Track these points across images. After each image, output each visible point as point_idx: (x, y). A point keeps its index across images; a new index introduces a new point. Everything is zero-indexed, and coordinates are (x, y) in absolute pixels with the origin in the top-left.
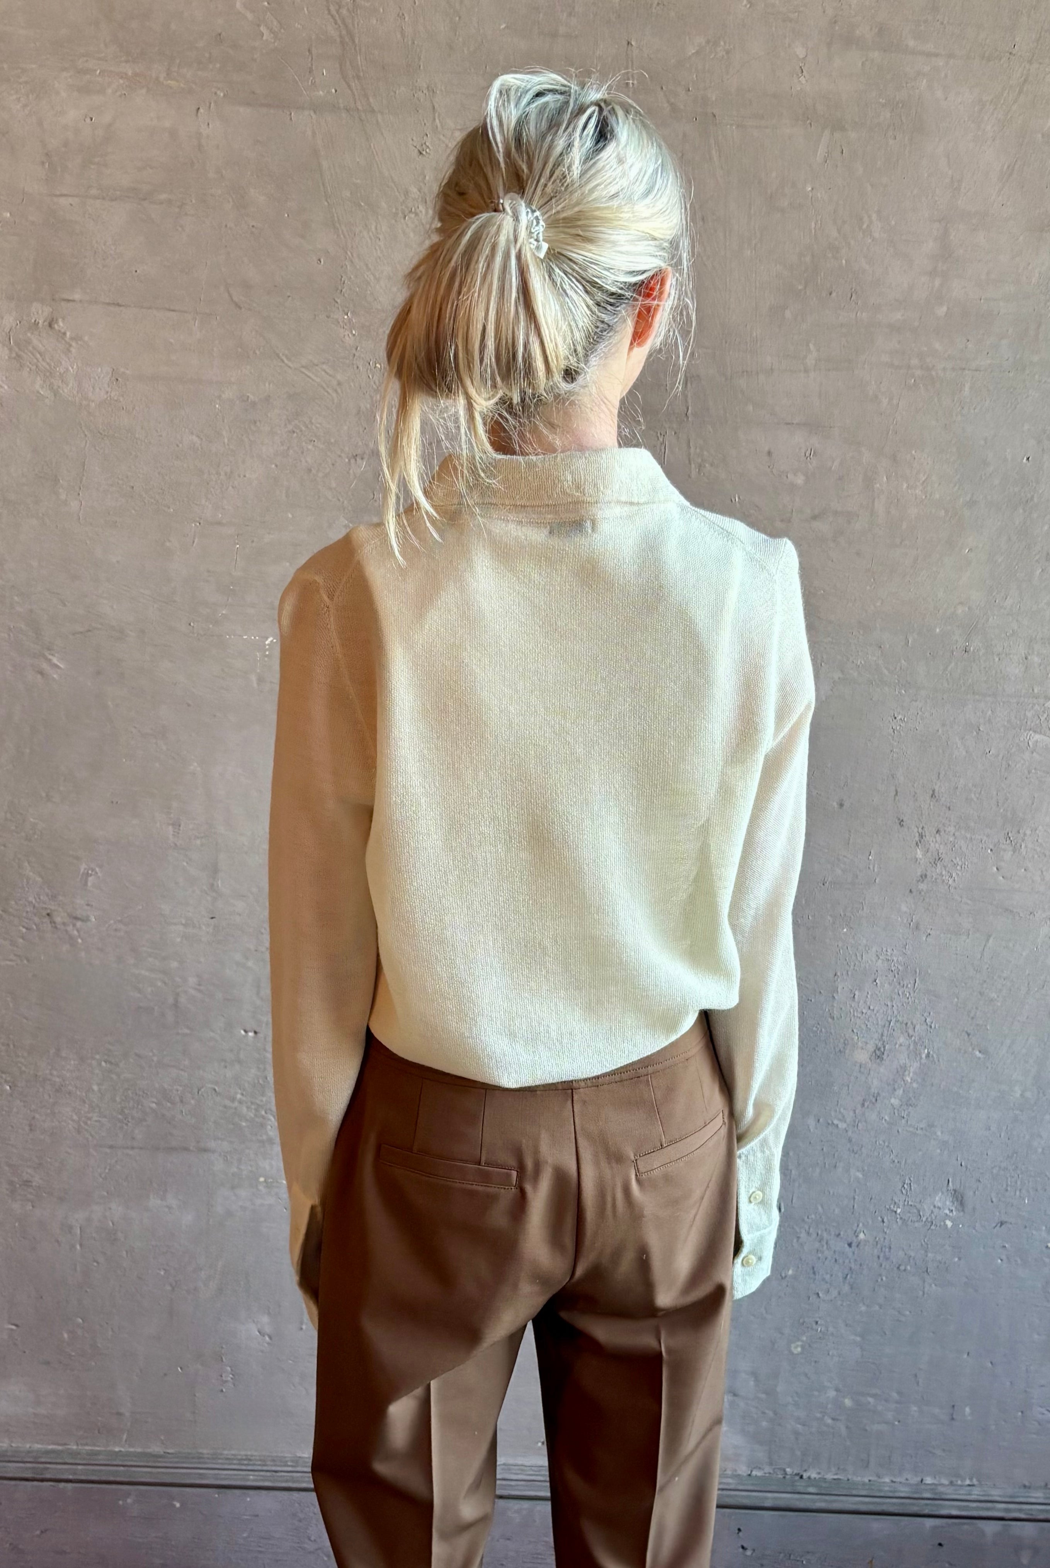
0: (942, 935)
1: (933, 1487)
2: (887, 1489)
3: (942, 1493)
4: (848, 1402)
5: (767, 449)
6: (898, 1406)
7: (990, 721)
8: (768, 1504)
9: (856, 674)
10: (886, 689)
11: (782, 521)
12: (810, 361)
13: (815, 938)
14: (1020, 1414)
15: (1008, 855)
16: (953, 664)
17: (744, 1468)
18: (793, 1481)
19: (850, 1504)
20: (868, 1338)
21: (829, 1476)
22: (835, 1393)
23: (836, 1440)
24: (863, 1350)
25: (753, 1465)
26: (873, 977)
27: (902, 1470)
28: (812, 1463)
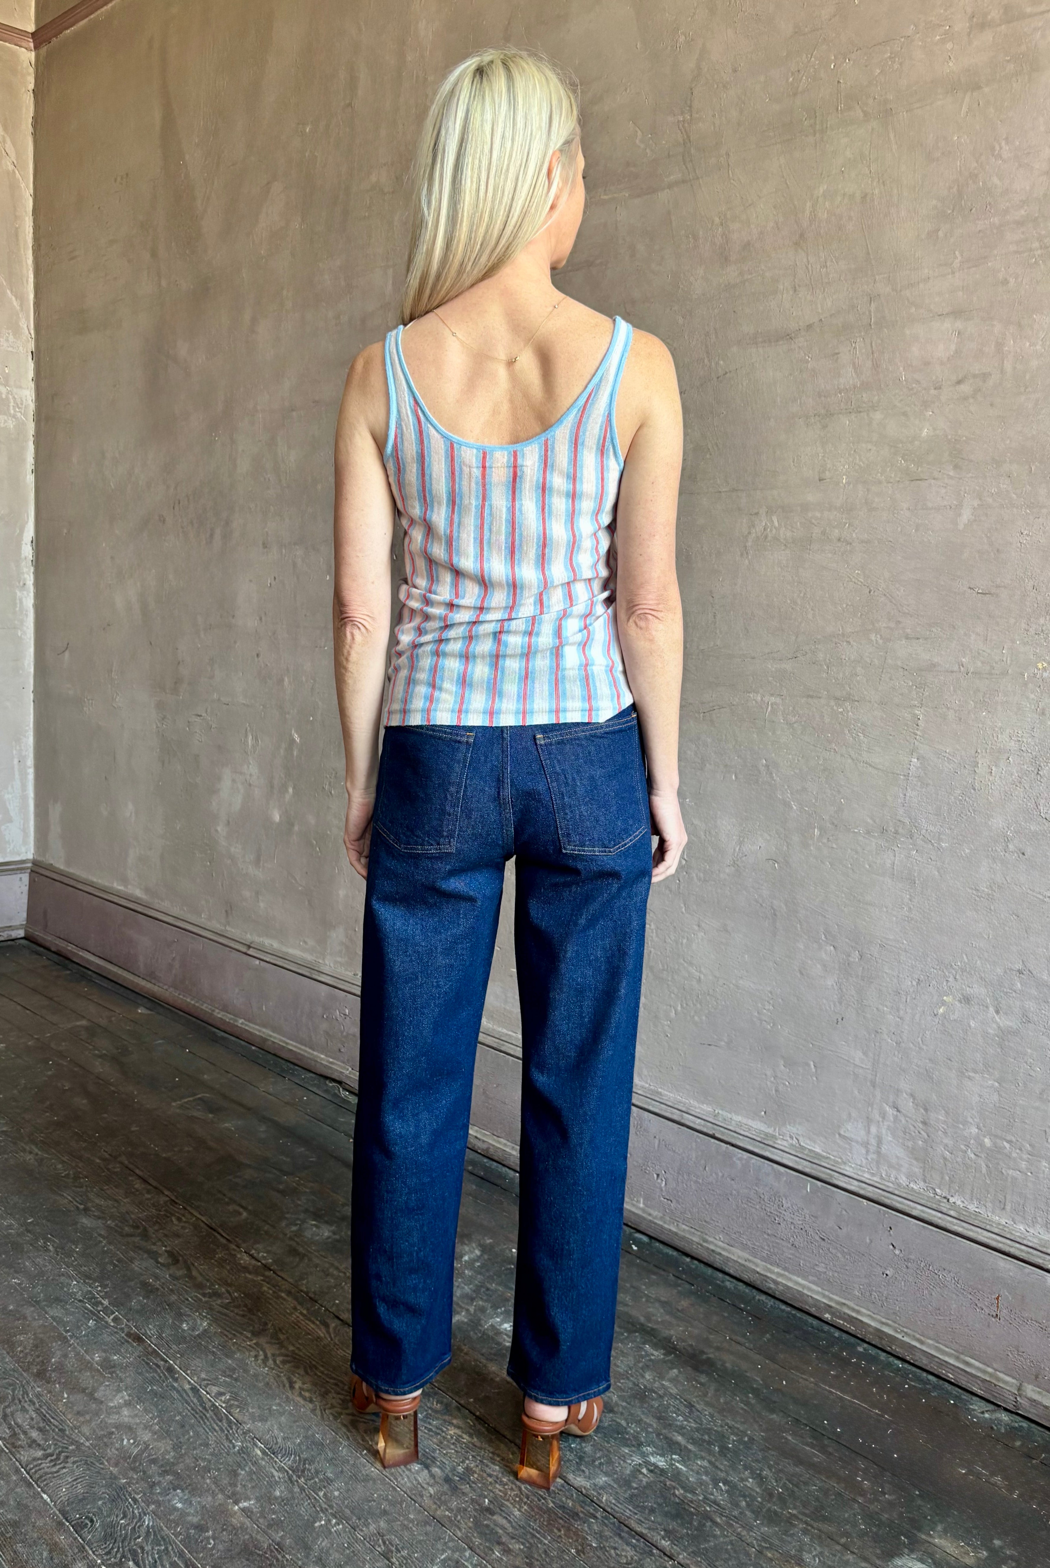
2: (1018, 1234)
4: (987, 1141)
6: (1031, 1158)
8: (914, 1213)
9: (990, 500)
10: (1015, 510)
11: (935, 389)
12: (956, 264)
13: (960, 719)
17: (904, 1179)
18: (940, 1201)
19: (983, 1236)
20: (1004, 1085)
21: (972, 1208)
22: (977, 1130)
23: (977, 1175)
24: (1000, 1095)
25: (911, 1177)
26: (1007, 755)
27: (1034, 1222)
28: (957, 1191)
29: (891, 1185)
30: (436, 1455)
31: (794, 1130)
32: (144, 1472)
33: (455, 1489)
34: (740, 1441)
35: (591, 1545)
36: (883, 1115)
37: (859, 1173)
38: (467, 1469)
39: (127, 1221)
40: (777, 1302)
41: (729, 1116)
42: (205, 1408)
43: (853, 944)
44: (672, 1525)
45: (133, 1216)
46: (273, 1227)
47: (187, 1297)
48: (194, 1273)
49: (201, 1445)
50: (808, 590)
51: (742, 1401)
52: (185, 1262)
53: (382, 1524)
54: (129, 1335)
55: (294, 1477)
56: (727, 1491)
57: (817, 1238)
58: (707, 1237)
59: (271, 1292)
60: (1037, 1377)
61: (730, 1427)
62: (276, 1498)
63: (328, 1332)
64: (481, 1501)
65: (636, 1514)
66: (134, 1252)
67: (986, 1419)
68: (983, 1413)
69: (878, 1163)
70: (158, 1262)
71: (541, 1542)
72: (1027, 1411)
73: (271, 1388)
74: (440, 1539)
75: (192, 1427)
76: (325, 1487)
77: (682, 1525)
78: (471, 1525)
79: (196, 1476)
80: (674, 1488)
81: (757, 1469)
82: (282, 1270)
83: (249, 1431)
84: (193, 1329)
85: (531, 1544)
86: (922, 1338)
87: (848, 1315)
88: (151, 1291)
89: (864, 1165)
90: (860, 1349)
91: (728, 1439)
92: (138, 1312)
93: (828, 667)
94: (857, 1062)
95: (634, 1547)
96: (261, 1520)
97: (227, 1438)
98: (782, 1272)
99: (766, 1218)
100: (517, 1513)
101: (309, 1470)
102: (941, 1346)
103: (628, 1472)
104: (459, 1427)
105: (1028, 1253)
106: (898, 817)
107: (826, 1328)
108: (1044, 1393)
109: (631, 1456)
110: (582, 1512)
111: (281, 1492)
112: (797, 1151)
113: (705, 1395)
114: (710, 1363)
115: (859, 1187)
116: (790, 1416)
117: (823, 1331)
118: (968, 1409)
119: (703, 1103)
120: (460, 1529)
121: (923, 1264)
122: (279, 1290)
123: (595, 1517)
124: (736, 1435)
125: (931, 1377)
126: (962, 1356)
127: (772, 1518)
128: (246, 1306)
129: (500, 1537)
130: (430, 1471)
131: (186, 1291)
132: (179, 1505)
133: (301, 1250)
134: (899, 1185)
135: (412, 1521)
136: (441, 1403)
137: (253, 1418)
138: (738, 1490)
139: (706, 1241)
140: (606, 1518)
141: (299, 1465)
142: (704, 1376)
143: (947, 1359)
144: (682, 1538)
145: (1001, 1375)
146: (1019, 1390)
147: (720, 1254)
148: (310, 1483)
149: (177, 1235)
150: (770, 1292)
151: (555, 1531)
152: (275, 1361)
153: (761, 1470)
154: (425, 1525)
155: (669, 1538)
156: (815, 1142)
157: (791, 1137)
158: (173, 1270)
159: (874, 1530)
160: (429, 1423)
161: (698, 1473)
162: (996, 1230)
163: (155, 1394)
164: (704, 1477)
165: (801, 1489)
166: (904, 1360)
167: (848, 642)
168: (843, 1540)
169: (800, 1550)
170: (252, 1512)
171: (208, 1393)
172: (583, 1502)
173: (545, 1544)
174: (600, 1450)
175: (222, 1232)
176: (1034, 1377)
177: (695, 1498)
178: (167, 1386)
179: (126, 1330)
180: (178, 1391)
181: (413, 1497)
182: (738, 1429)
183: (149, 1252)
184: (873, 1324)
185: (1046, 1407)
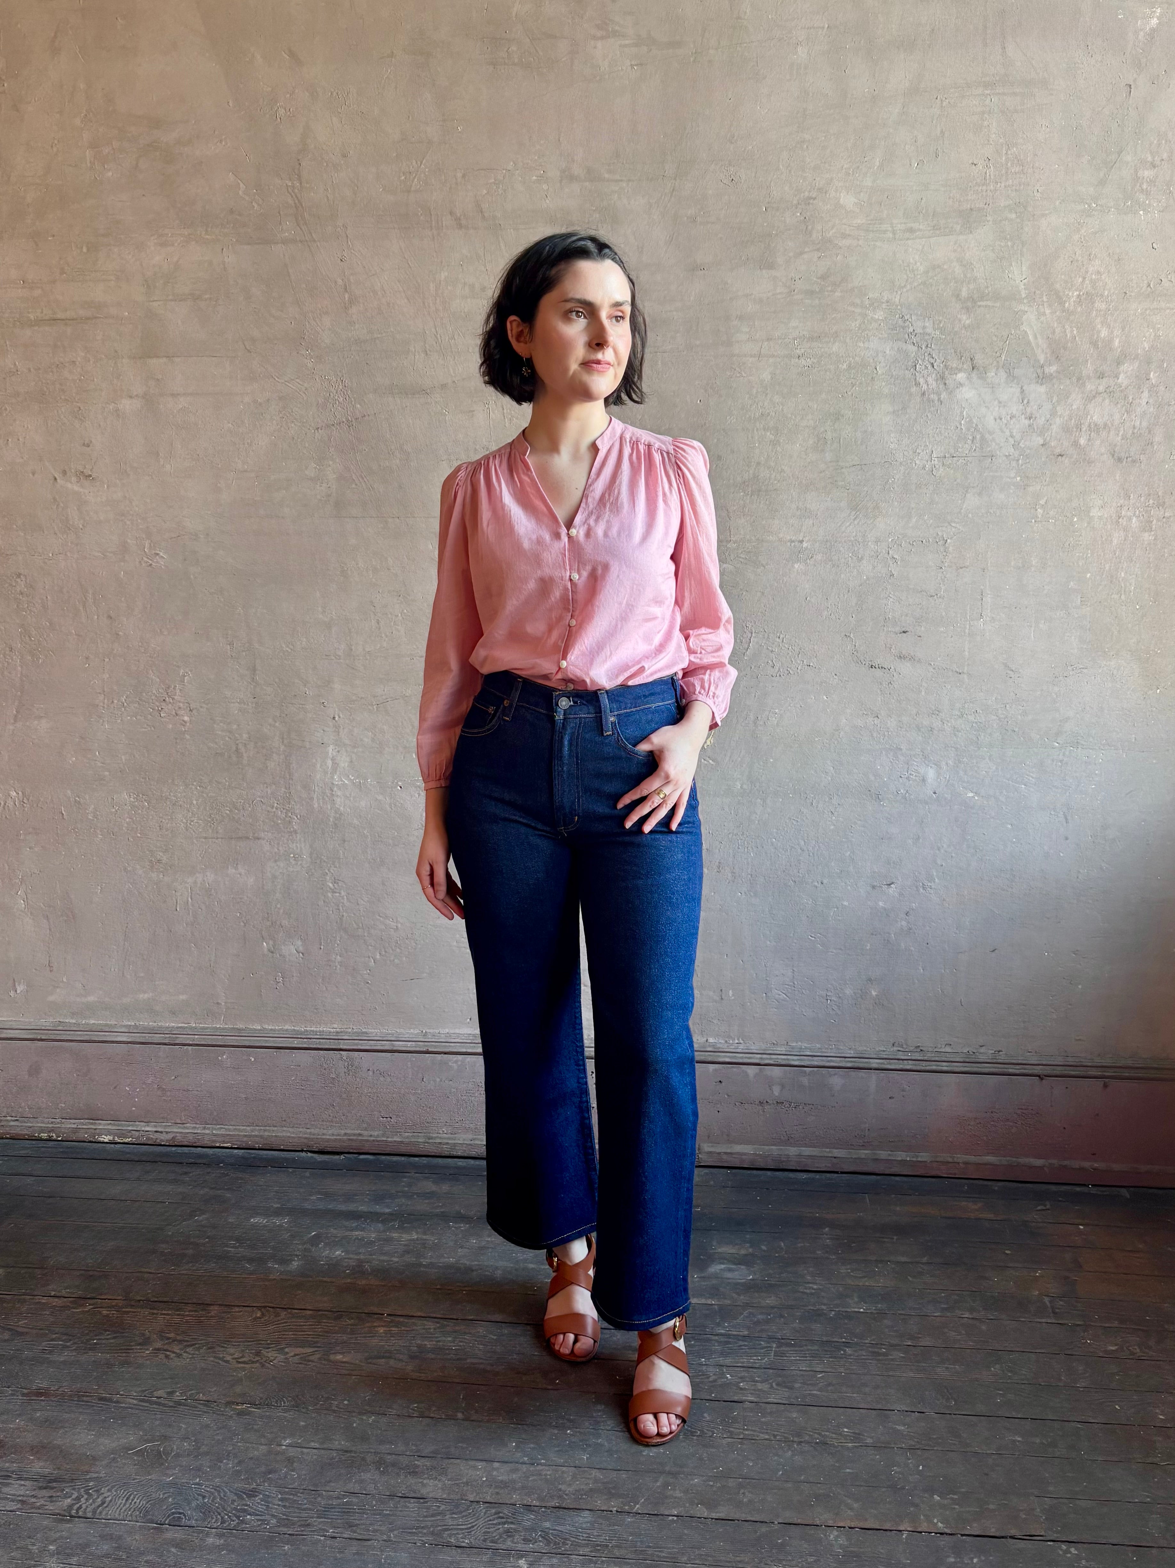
1: (714, 1044)
3: (719, 1048)
14: (765, 995)
30: (388, 1348)
33: (424, 1359)
38: (416, 1345)
41: (437, 1031)
42: (168, 1408)
47: (40, 1348)
48: (20, 1330)
53: (401, 1401)
54: (28, 1397)
55: (302, 1409)
60: (709, 1137)
62: (307, 1426)
64: (449, 1358)
73: (212, 1369)
75: (180, 1422)
76: (332, 1403)
82: (101, 1294)
83: (227, 1402)
97: (218, 1414)
101: (307, 1400)
104: (383, 1326)
111: (305, 1421)
119: (410, 1029)
122: (120, 1308)
137: (221, 1394)
139: (432, 1138)
141: (296, 1401)
152: (188, 1353)
171: (159, 1398)
178: (117, 1410)
185: (719, 1153)
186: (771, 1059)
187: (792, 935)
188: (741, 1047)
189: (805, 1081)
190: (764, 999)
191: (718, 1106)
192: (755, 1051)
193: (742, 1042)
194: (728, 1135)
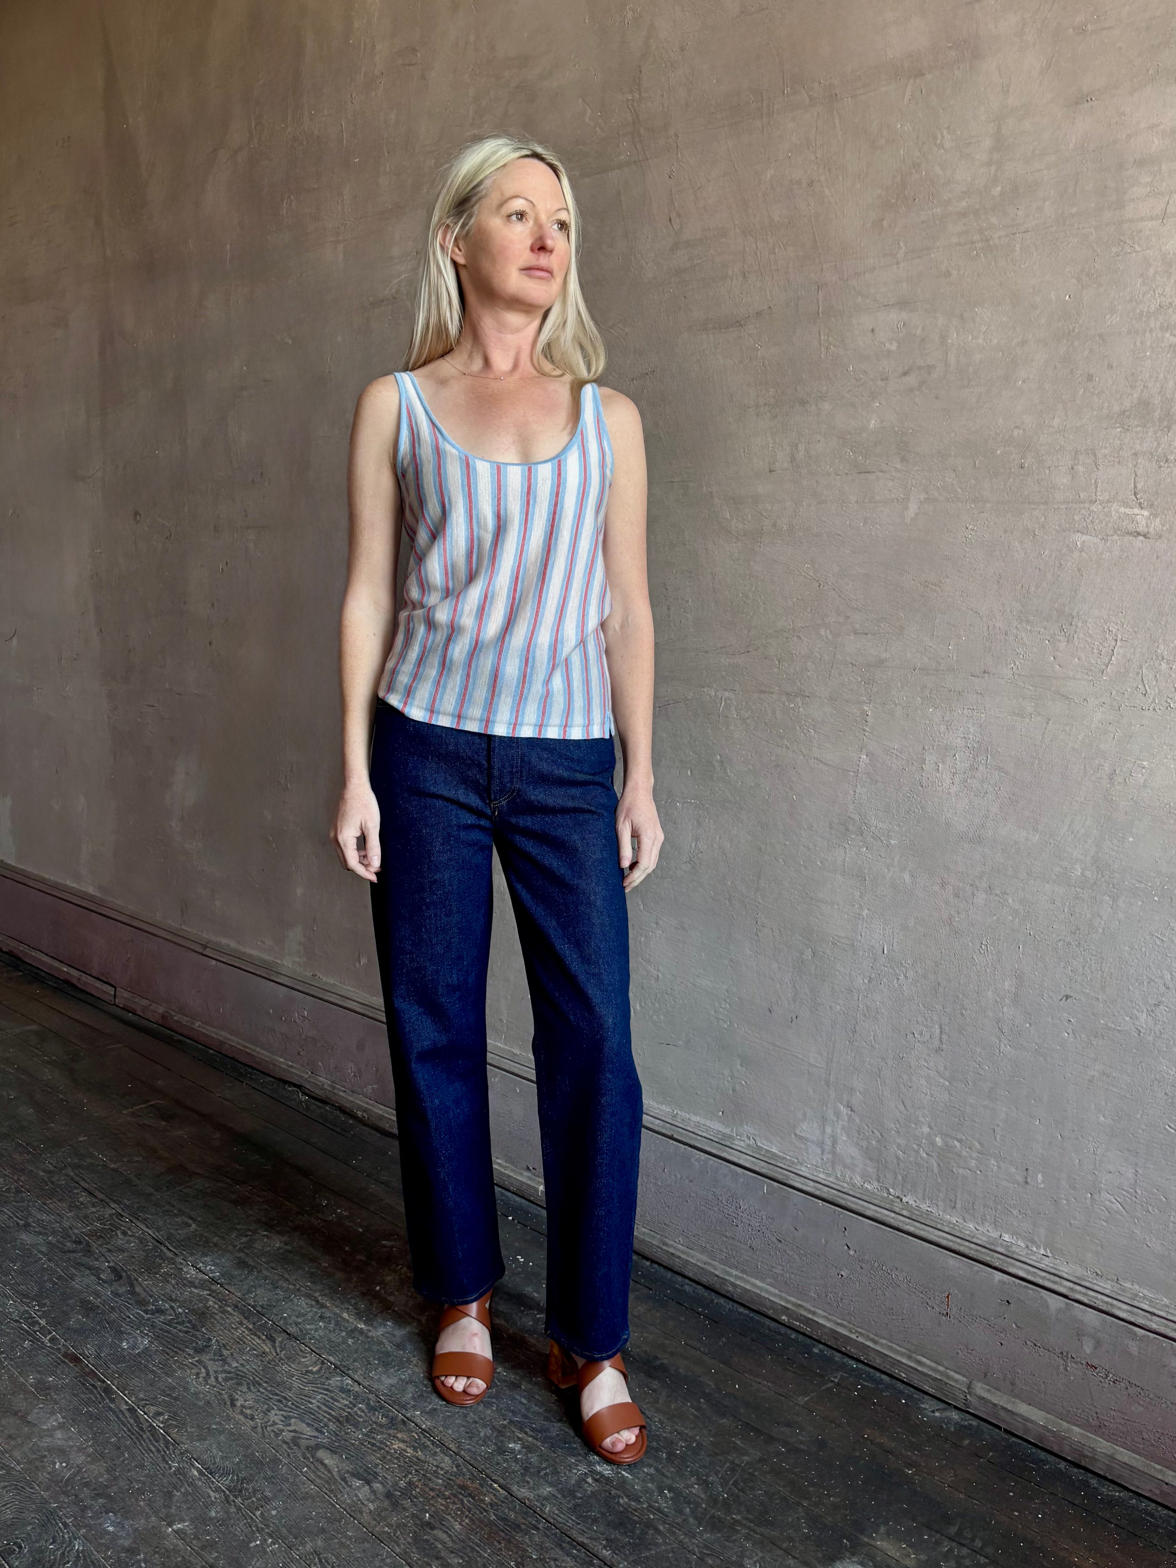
0: (1009, 717)
1: (1009, 1244)
2: (968, 1232)
3: (1014, 1252)
4: (938, 1140)
5: (871, 327)
6: (980, 1156)
7: (1043, 526)
8: (868, 1213)
9: (936, 494)
10: (960, 504)
11: (882, 380)
12: (900, 255)
13: (908, 716)
14: (1089, 1195)
15: (1062, 645)
16: (1011, 480)
17: (859, 1179)
18: (893, 1201)
19: (934, 1235)
20: (954, 1084)
21: (924, 1207)
22: (928, 1130)
23: (929, 1174)
24: (951, 1095)
25: (866, 1177)
26: (953, 752)
27: (984, 1220)
28: (911, 1191)
29: (846, 1185)
30: (378, 1470)
31: (752, 1131)
32: (76, 1496)
33: (395, 1505)
34: (689, 1447)
35: (531, 1557)
36: (838, 1114)
37: (815, 1173)
38: (410, 1483)
39: (70, 1237)
40: (735, 1305)
41: (687, 1116)
42: (142, 1429)
43: (807, 943)
44: (615, 1534)
45: (76, 1231)
46: (223, 1238)
47: (128, 1314)
48: (138, 1289)
49: (136, 1466)
50: (759, 583)
51: (692, 1406)
52: (129, 1277)
53: (320, 1543)
54: (66, 1355)
55: (232, 1497)
56: (672, 1499)
57: (774, 1239)
58: (667, 1240)
59: (217, 1306)
60: (986, 1375)
61: (679, 1433)
62: (211, 1519)
63: (274, 1347)
64: (421, 1517)
65: (579, 1524)
66: (75, 1268)
67: (936, 1417)
68: (933, 1412)
69: (833, 1163)
70: (99, 1279)
71: (481, 1556)
72: (976, 1409)
73: (211, 1407)
74: (377, 1555)
75: (127, 1448)
76: (262, 1507)
77: (624, 1534)
78: (410, 1540)
79: (130, 1499)
80: (619, 1497)
81: (703, 1475)
82: (229, 1284)
83: (187, 1451)
84: (133, 1348)
85: (470, 1557)
86: (876, 1338)
87: (805, 1316)
88: (91, 1309)
89: (819, 1165)
90: (816, 1351)
91: (677, 1445)
92: (76, 1331)
93: (779, 662)
94: (812, 1061)
95: (574, 1558)
96: (194, 1542)
97: (164, 1460)
98: (741, 1275)
99: (725, 1220)
100: (458, 1527)
101: (246, 1489)
102: (894, 1346)
103: (573, 1482)
104: (404, 1441)
105: (977, 1251)
106: (848, 814)
107: (783, 1330)
108: (993, 1390)
109: (577, 1465)
110: (524, 1524)
111: (217, 1512)
112: (753, 1152)
113: (656, 1401)
114: (664, 1368)
115: (814, 1187)
116: (740, 1420)
117: (780, 1334)
118: (919, 1408)
119: (662, 1104)
120: (398, 1545)
121: (876, 1264)
122: (226, 1305)
123: (537, 1529)
124: (686, 1441)
125: (884, 1377)
126: (914, 1355)
127: (715, 1525)
128: (190, 1322)
129: (440, 1551)
130: (371, 1487)
131: (128, 1308)
132: (111, 1529)
133: (251, 1262)
134: (854, 1185)
135: (350, 1538)
136: (387, 1417)
137: (191, 1438)
138: (683, 1496)
139: (665, 1244)
140: (548, 1529)
141: (236, 1485)
142: (656, 1382)
143: (899, 1358)
144: (623, 1547)
145: (952, 1373)
146: (969, 1387)
147: (679, 1257)
148: (246, 1502)
149: (122, 1250)
150: (728, 1295)
151: (496, 1543)
152: (216, 1378)
153: (708, 1476)
154: (363, 1543)
155: (610, 1547)
156: (771, 1142)
157: (749, 1138)
158: (115, 1285)
159: (817, 1533)
160: (374, 1438)
161: (643, 1481)
162: (947, 1229)
163: (90, 1415)
164: (650, 1485)
165: (746, 1495)
166: (858, 1360)
167: (799, 637)
168: (785, 1545)
169: (742, 1556)
170: (186, 1534)
171: (145, 1414)
172: (526, 1513)
173: (484, 1557)
174: (546, 1460)
175: (168, 1245)
176: (983, 1375)
177: (639, 1506)
178: (103, 1407)
179: (63, 1350)
180: (114, 1412)
181: (352, 1514)
182: (687, 1435)
183: (90, 1268)
184: (828, 1325)
185: (995, 1405)
186: (1085, 1294)
187: (1139, 1116)
188: (1046, 1261)
189: (1134, 1347)
190: (1088, 1202)
191: (1002, 1335)
192: (1065, 1276)
193: (1050, 1255)
194: (1013, 1384)
